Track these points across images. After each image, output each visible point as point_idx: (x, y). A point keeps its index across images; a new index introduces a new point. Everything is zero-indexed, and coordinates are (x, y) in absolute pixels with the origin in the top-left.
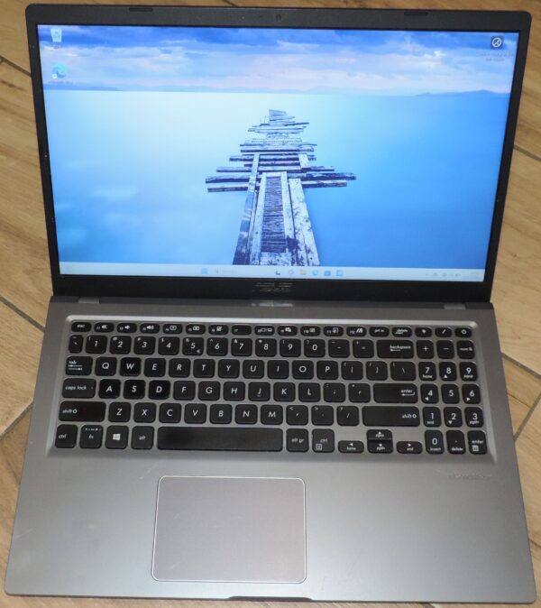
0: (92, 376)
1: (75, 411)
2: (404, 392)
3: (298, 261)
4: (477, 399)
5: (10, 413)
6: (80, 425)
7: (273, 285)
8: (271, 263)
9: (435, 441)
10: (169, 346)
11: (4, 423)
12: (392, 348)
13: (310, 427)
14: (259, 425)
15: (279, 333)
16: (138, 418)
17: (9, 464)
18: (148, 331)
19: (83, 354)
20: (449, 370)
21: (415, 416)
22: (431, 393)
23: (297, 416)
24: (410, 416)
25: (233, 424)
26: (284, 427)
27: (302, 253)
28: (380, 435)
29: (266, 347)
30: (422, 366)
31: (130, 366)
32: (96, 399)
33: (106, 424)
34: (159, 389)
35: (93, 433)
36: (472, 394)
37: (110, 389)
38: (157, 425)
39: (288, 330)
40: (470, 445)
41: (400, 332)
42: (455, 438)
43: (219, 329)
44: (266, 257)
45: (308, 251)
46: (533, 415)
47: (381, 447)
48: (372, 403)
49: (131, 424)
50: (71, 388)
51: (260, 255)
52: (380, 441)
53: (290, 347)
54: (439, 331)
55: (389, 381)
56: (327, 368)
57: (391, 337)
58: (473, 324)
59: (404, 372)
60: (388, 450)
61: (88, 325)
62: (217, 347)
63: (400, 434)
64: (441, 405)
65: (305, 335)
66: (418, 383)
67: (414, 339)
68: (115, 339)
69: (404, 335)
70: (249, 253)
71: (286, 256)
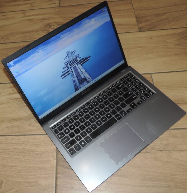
0: (66, 135)
1: (69, 145)
2: (130, 93)
3: (88, 82)
4: (143, 85)
5: (53, 157)
6: (73, 147)
7: (86, 91)
8: (83, 86)
9: (143, 98)
10: (76, 117)
11: (54, 159)
12: (120, 87)
13: (118, 113)
14: (108, 119)
15: (96, 99)
16: (83, 136)
17: (64, 167)
18: (69, 118)
19: (60, 132)
20: (133, 83)
21: (135, 96)
22: (134, 90)
23: (114, 112)
24: (134, 97)
25: (103, 123)
26: (113, 116)
27: (88, 80)
28: (132, 104)
29: (95, 104)
30: (128, 86)
31: (72, 127)
32: (71, 139)
33: (78, 142)
34: (82, 127)
35: (77, 146)
36: (141, 84)
37: (72, 135)
38: (88, 135)
39: (97, 97)
40: (150, 94)
41: (118, 82)
42: (146, 95)
43: (83, 107)
44: (81, 86)
45: (89, 78)
46: (154, 81)
47: (135, 106)
48: (125, 99)
49: (83, 139)
50: (64, 141)
51: (80, 86)
52: (133, 105)
53: (100, 100)
54: (125, 77)
55: (124, 93)
56: (111, 99)
57: (117, 85)
58: (130, 72)
59: (126, 89)
60: (137, 106)
61: (55, 126)
62: (86, 111)
63: (136, 101)
64: (138, 91)
65: (101, 96)
66: (130, 90)
67: (122, 82)
68: (64, 124)
69: (119, 82)
70: (77, 87)
71: (85, 83)
